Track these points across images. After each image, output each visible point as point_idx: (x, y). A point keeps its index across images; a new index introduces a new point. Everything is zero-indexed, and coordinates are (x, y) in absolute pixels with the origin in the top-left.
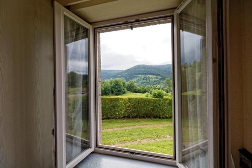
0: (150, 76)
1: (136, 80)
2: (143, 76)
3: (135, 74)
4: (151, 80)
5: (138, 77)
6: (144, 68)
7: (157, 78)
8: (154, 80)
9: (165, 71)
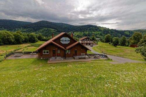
0: (51, 29)
1: (41, 31)
2: (46, 29)
3: (40, 27)
4: (52, 31)
5: (43, 29)
6: (47, 23)
7: (55, 30)
8: (53, 32)
9: (59, 27)
